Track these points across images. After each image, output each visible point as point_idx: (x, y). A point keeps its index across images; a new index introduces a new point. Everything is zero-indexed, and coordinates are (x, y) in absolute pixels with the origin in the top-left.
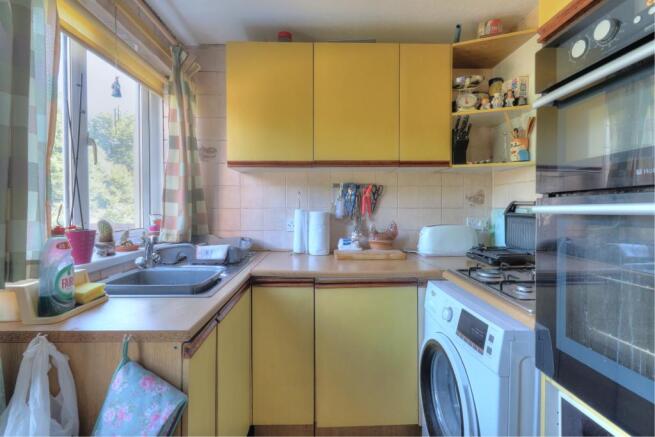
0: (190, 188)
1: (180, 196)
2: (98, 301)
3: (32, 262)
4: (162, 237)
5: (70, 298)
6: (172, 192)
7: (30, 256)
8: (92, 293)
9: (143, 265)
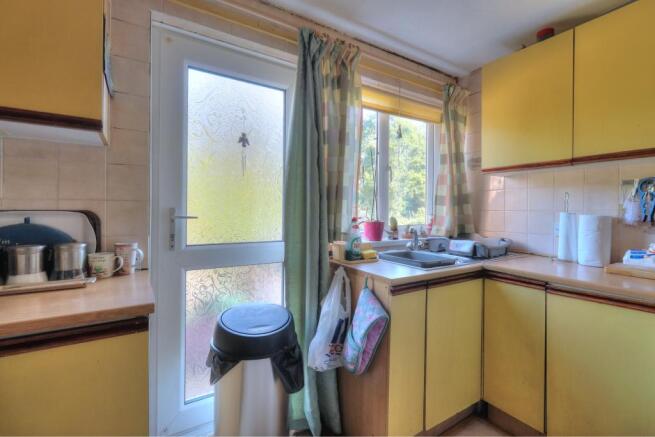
0: (456, 193)
1: (448, 201)
2: (373, 259)
3: (345, 234)
4: (433, 232)
5: (358, 255)
6: (443, 197)
7: (343, 230)
8: (371, 254)
9: (411, 248)
